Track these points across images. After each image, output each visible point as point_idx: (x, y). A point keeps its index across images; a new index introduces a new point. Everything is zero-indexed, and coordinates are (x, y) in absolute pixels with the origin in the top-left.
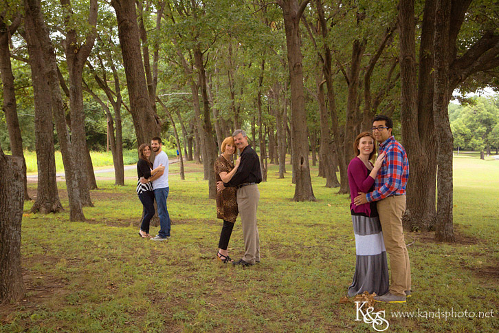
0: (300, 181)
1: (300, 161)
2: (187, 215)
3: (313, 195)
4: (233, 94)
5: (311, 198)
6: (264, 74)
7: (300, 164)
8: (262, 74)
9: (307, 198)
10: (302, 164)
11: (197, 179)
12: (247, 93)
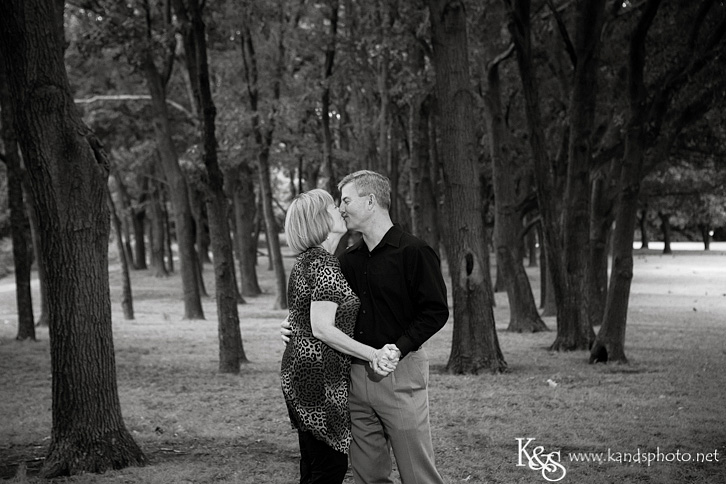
0: (465, 318)
1: (464, 264)
2: (180, 428)
3: (500, 355)
4: (253, 98)
5: (496, 363)
6: (338, 45)
7: (464, 274)
8: (333, 44)
9: (486, 365)
10: (469, 271)
11: (166, 317)
12: (292, 93)
